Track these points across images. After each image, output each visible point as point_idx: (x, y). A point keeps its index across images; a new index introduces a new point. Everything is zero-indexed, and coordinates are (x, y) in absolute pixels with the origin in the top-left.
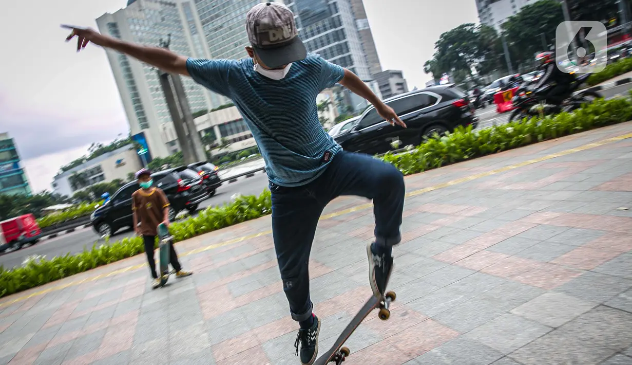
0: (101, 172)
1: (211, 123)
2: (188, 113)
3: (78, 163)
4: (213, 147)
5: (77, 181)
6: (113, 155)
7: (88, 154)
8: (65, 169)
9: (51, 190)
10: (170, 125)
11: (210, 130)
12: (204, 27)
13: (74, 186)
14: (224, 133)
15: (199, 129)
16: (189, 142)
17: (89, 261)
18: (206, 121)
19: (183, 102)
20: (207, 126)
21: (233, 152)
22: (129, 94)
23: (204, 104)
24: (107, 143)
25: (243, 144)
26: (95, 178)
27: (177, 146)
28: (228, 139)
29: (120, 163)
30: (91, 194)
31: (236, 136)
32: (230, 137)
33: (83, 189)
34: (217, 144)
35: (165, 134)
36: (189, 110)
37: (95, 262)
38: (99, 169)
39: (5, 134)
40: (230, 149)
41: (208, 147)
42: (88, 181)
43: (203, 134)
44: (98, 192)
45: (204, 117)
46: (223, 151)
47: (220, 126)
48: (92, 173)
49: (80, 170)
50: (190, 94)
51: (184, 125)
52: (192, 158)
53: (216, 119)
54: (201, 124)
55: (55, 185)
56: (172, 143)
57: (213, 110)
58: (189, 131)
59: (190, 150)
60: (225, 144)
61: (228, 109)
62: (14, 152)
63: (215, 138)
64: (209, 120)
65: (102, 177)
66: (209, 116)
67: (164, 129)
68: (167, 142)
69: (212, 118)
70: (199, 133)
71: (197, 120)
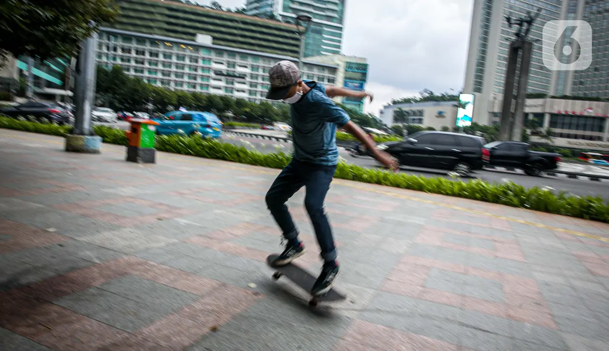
0: (422, 116)
1: (544, 109)
2: (522, 92)
3: (407, 101)
4: (534, 134)
5: (400, 116)
6: (439, 105)
7: (418, 97)
8: (395, 103)
9: (377, 115)
10: (500, 97)
11: (540, 116)
12: (586, 7)
13: (396, 119)
14: (553, 124)
15: (527, 110)
16: (511, 119)
17: (371, 177)
18: (540, 105)
19: (523, 79)
20: (538, 110)
21: (552, 146)
22: (476, 55)
23: (546, 88)
24: (437, 93)
25: (569, 143)
26: (414, 119)
27: (497, 119)
28: (554, 131)
29: (440, 115)
30: (405, 131)
31: (566, 131)
32: (558, 130)
33: (400, 125)
34: (541, 132)
35: (494, 103)
36: (525, 89)
37: (375, 179)
38: (421, 113)
39: (365, 59)
40: (553, 142)
41: (529, 131)
42: (408, 119)
43: (531, 117)
44: (412, 131)
45: (540, 101)
46: (543, 141)
47: (553, 115)
48: (414, 113)
49: (406, 108)
50: (536, 73)
51: (513, 101)
52: (506, 136)
53: (552, 107)
54: (532, 106)
55: (382, 112)
56: (494, 114)
57: (553, 97)
58: (516, 110)
59: (507, 127)
60: (549, 134)
61: (570, 101)
62: (364, 75)
63: (541, 124)
64: (543, 106)
65: (420, 121)
66: (545, 102)
67: (495, 98)
68: (491, 111)
69: (548, 105)
70: (526, 115)
71: (529, 102)
